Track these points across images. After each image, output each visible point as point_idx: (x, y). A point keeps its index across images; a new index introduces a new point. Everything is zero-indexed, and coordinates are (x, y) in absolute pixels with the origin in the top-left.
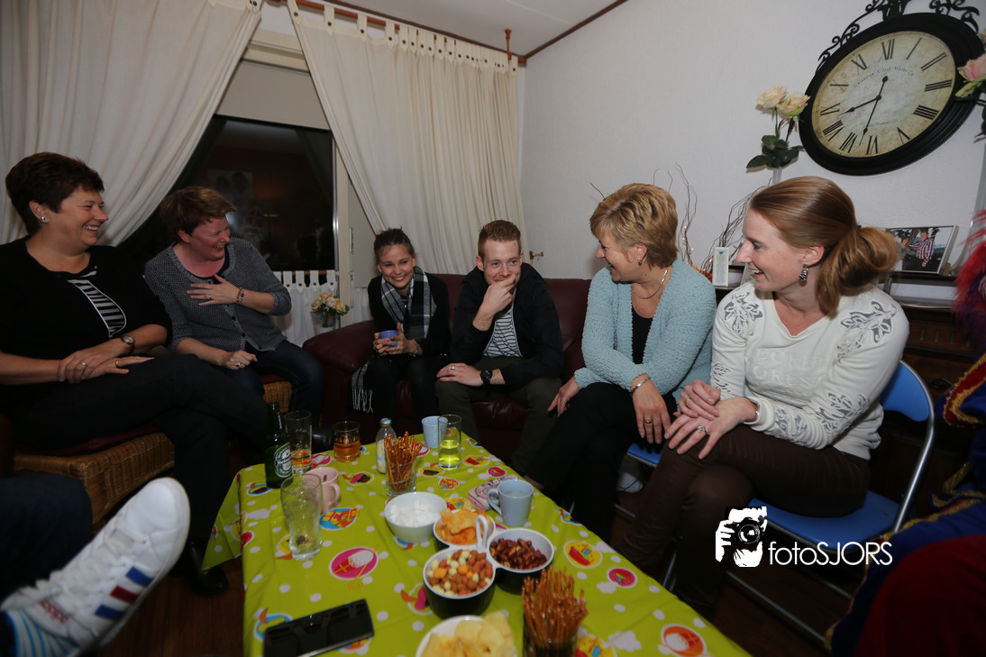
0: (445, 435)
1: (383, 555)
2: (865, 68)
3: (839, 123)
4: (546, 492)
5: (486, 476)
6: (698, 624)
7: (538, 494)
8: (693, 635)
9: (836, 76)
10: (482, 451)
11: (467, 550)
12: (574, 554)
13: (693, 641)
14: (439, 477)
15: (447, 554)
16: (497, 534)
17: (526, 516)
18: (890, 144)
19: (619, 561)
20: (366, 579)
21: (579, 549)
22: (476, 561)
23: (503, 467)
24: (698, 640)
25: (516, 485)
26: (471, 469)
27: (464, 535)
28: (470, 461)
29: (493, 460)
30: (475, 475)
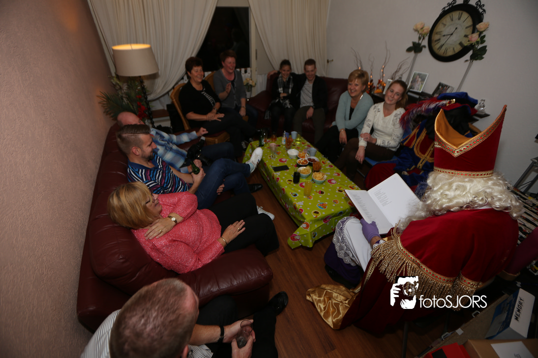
0: (297, 137)
1: (287, 160)
2: (452, 20)
3: (439, 40)
4: (319, 151)
5: (306, 147)
6: (341, 173)
7: (318, 151)
8: (339, 174)
9: (444, 20)
10: (305, 141)
11: (304, 159)
12: (323, 162)
14: (296, 147)
15: (300, 159)
16: (309, 157)
17: (315, 155)
18: (450, 53)
19: (331, 164)
20: (286, 163)
22: (305, 161)
23: (310, 145)
25: (313, 149)
26: (303, 145)
27: (303, 157)
28: (303, 143)
29: (308, 143)
30: (304, 147)
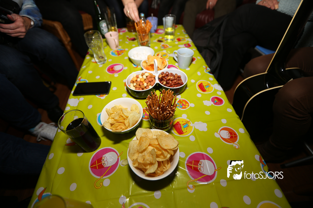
1: (125, 68)
6: (241, 130)
8: (235, 134)
12: (201, 87)
13: (233, 137)
19: (220, 94)
20: (116, 75)
21: (204, 85)
22: (150, 78)
24: (236, 137)
26: (176, 43)
28: (179, 40)
